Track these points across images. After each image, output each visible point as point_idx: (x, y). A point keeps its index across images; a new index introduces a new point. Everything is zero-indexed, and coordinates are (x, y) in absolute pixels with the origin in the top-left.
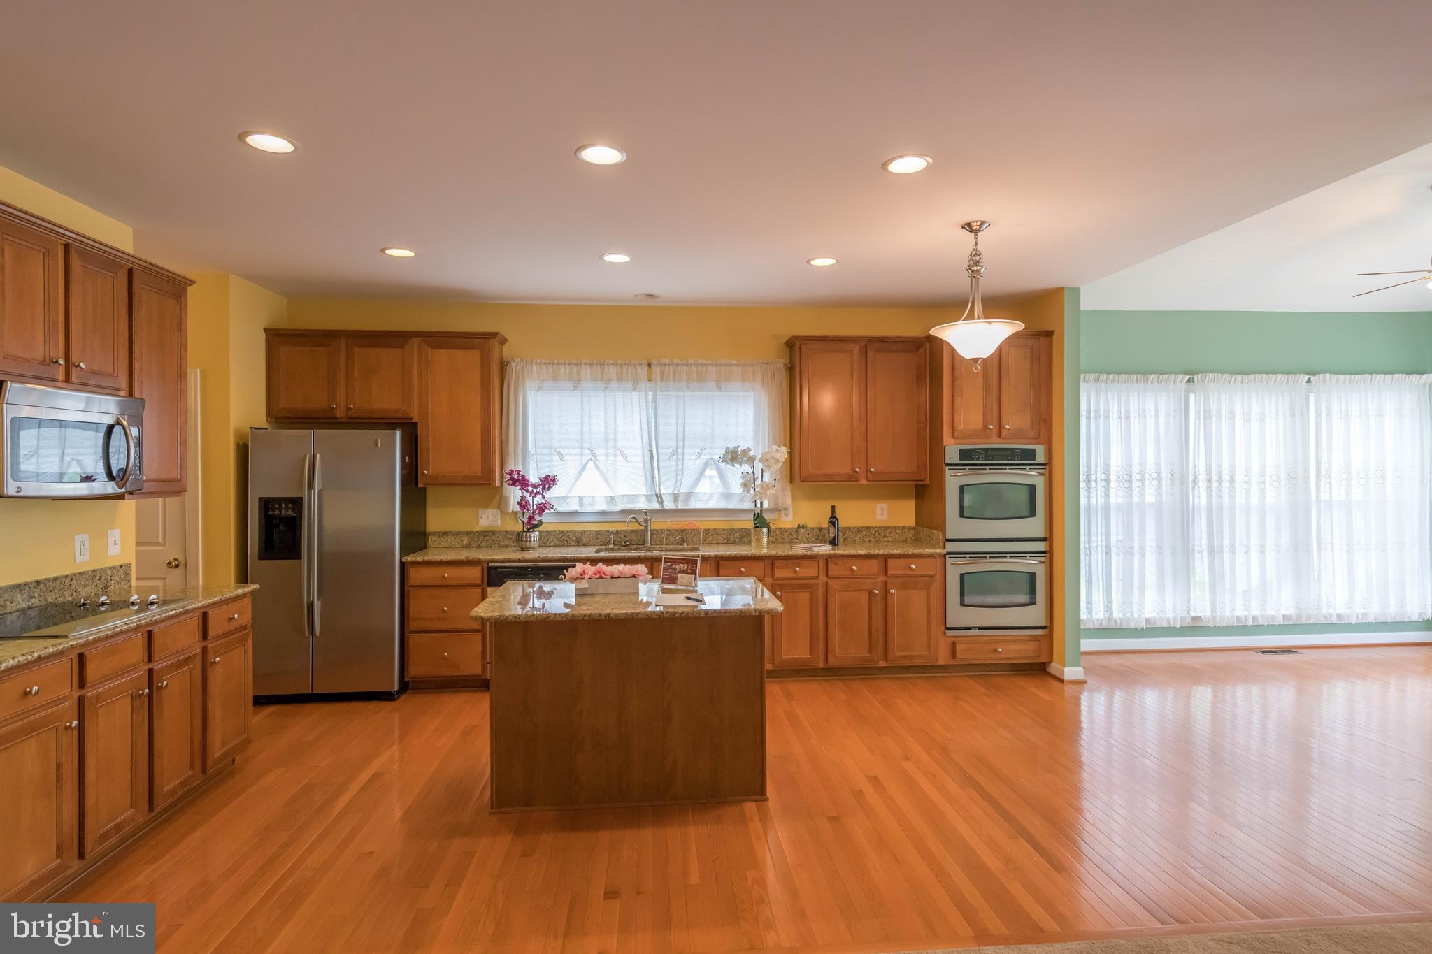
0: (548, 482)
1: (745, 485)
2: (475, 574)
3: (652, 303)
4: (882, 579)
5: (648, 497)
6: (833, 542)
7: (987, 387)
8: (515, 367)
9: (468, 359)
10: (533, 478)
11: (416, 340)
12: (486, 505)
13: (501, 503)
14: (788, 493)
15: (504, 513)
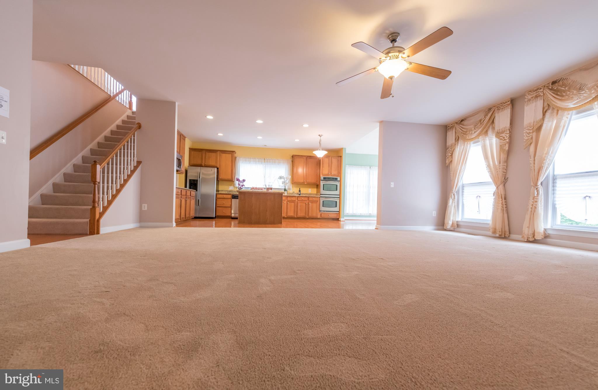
0: (244, 181)
1: (283, 183)
2: (230, 196)
3: (265, 147)
4: (308, 201)
5: (263, 185)
6: (299, 195)
7: (329, 166)
8: (237, 158)
9: (229, 156)
10: (241, 179)
11: (219, 152)
12: (231, 185)
13: (234, 185)
14: (291, 186)
15: (234, 187)
